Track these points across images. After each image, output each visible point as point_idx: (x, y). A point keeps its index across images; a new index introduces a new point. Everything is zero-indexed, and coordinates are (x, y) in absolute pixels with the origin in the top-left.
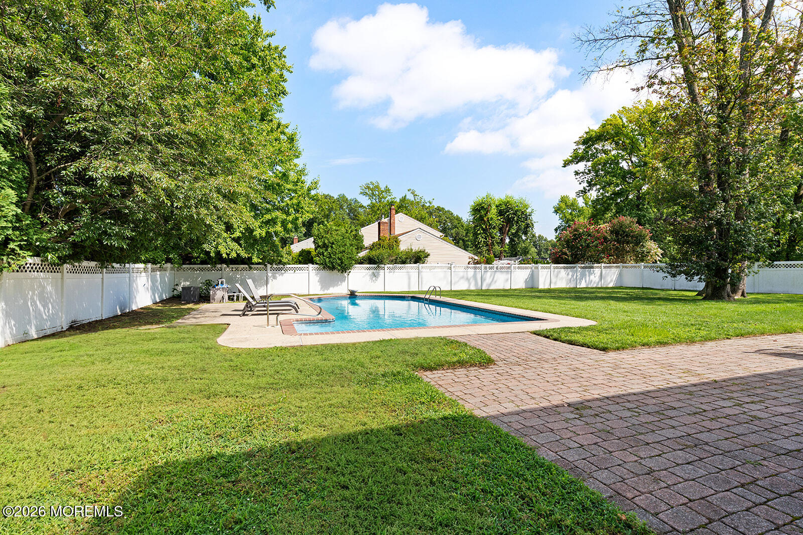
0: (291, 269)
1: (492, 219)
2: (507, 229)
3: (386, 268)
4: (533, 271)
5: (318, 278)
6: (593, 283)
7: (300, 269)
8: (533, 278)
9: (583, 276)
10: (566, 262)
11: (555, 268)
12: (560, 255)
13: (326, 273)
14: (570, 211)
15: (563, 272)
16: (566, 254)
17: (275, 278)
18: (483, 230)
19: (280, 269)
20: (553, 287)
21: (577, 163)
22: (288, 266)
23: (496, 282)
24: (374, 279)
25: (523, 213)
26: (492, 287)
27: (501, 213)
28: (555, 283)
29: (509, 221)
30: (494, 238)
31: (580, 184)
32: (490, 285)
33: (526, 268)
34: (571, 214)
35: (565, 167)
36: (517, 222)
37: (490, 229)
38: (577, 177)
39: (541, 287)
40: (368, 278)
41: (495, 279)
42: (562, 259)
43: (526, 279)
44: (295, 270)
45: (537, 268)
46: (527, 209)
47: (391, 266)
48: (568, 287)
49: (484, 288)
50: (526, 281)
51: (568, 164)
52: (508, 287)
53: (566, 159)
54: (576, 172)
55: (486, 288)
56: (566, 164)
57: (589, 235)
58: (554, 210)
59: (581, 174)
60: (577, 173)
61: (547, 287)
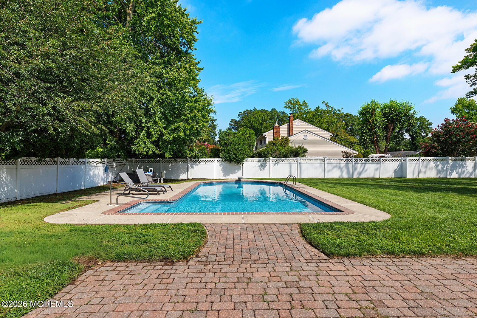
0: (203, 161)
1: (376, 120)
2: (392, 128)
3: (271, 161)
4: (402, 163)
5: (221, 168)
6: (465, 173)
7: (209, 161)
8: (402, 168)
9: (453, 168)
10: (435, 155)
11: (423, 160)
12: (430, 150)
13: (227, 164)
14: (467, 111)
15: (432, 164)
16: (435, 148)
17: (193, 167)
18: (369, 129)
19: (196, 162)
20: (422, 176)
21: (467, 68)
22: (201, 159)
23: (366, 171)
24: (262, 168)
25: (405, 114)
26: (363, 176)
27: (385, 115)
28: (425, 172)
29: (393, 121)
30: (379, 135)
31: (471, 86)
32: (360, 174)
33: (396, 160)
34: (468, 113)
35: (454, 72)
36: (400, 122)
37: (375, 128)
38: (468, 80)
39: (409, 176)
40: (257, 168)
41: (365, 169)
42: (432, 153)
43: (396, 170)
44: (206, 162)
45: (405, 160)
46: (410, 111)
47: (275, 159)
48: (437, 177)
49: (355, 176)
50: (395, 172)
51: (457, 70)
52: (377, 176)
53: (455, 65)
54: (466, 76)
55: (357, 177)
56: (456, 69)
57: (461, 131)
58: (450, 111)
59: (472, 78)
60: (467, 77)
61: (415, 176)
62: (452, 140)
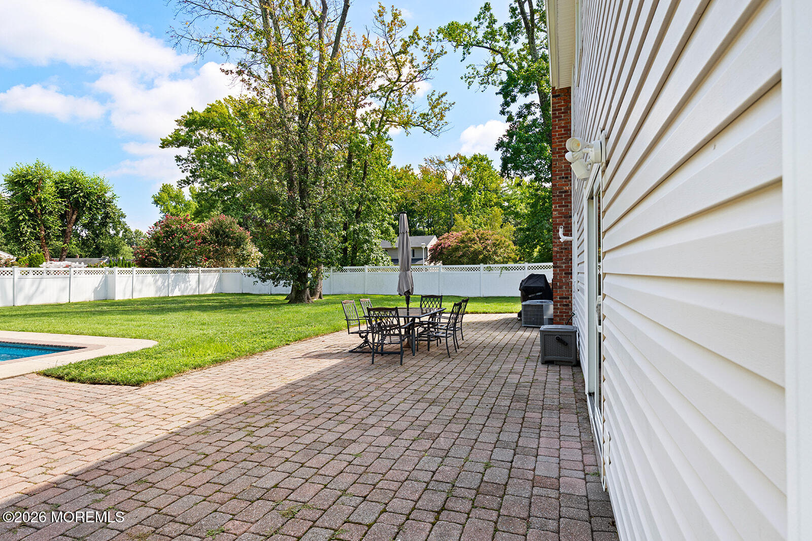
1: (45, 200)
2: (74, 217)
4: (106, 277)
6: (189, 289)
8: (106, 285)
9: (176, 283)
10: (155, 265)
11: (138, 272)
12: (146, 257)
14: (174, 204)
15: (150, 278)
16: (154, 255)
18: (30, 215)
20: (136, 296)
21: (179, 146)
23: (42, 292)
25: (99, 197)
26: (36, 301)
27: (62, 194)
28: (140, 291)
29: (77, 207)
30: (50, 228)
31: (183, 172)
32: (31, 298)
33: (97, 272)
34: (175, 207)
35: (163, 147)
36: (90, 209)
37: (42, 214)
38: (179, 163)
39: (119, 297)
41: (41, 288)
42: (150, 261)
43: (97, 288)
45: (112, 272)
46: (106, 193)
48: (157, 296)
49: (19, 303)
50: (95, 291)
51: (167, 145)
52: (65, 300)
53: (164, 138)
54: (177, 157)
55: (24, 304)
56: (165, 144)
57: (185, 233)
58: (153, 200)
59: (184, 161)
60: (178, 159)
61: (128, 297)
62: (175, 245)
